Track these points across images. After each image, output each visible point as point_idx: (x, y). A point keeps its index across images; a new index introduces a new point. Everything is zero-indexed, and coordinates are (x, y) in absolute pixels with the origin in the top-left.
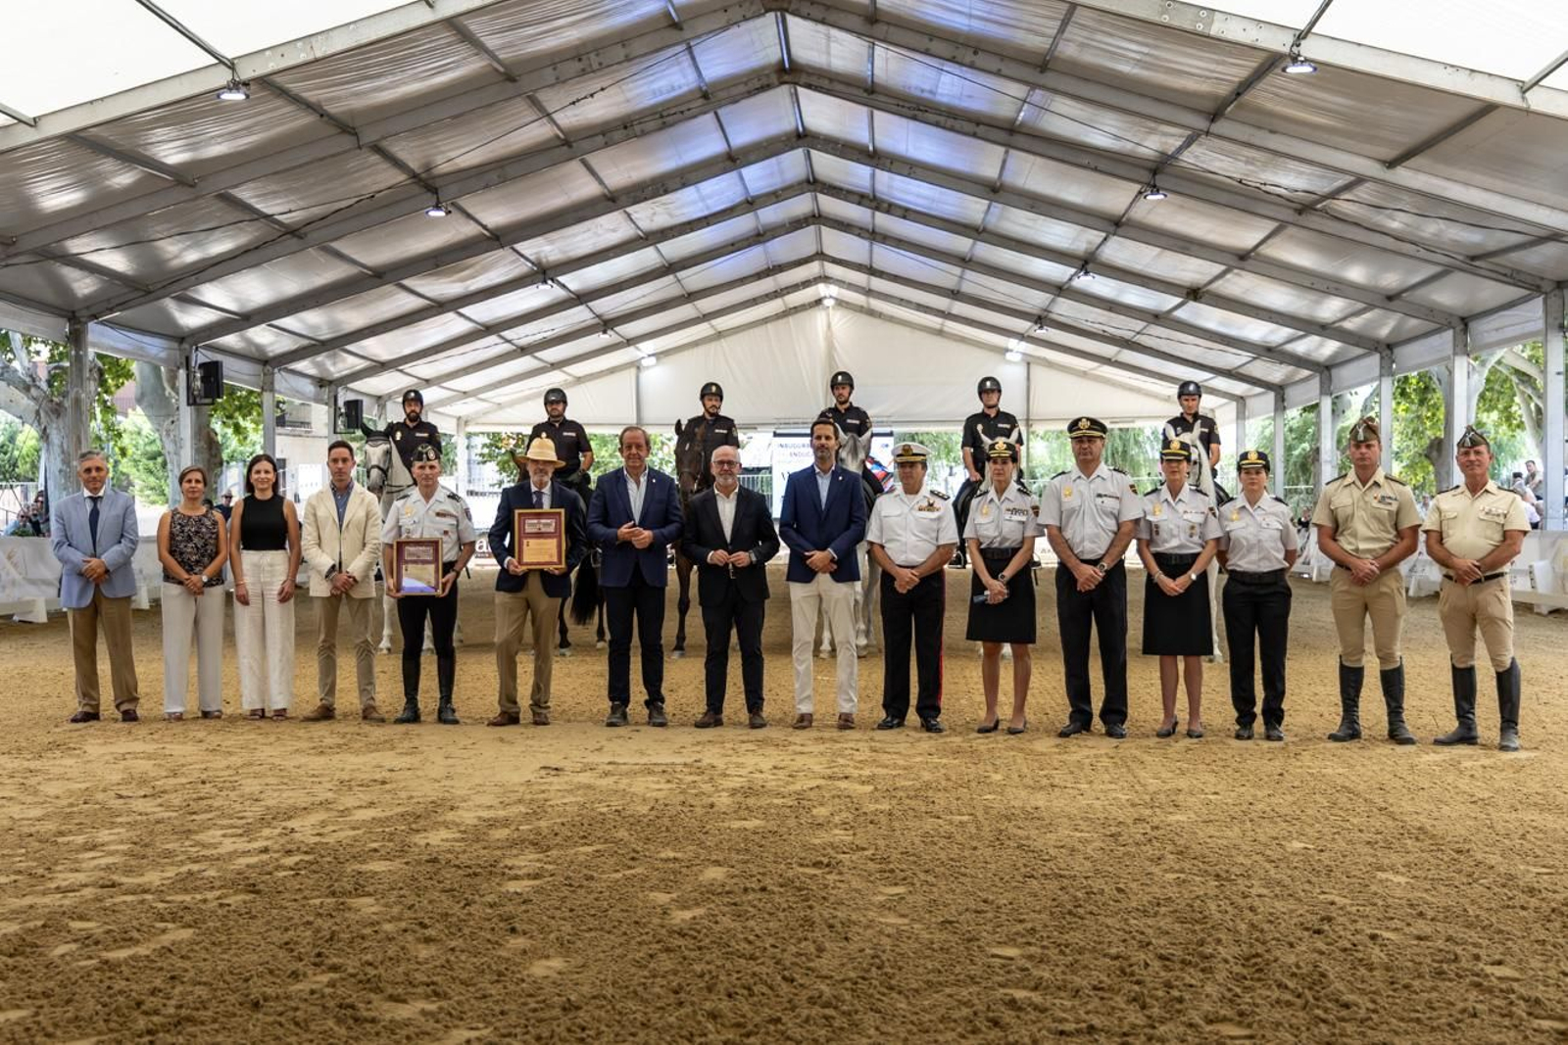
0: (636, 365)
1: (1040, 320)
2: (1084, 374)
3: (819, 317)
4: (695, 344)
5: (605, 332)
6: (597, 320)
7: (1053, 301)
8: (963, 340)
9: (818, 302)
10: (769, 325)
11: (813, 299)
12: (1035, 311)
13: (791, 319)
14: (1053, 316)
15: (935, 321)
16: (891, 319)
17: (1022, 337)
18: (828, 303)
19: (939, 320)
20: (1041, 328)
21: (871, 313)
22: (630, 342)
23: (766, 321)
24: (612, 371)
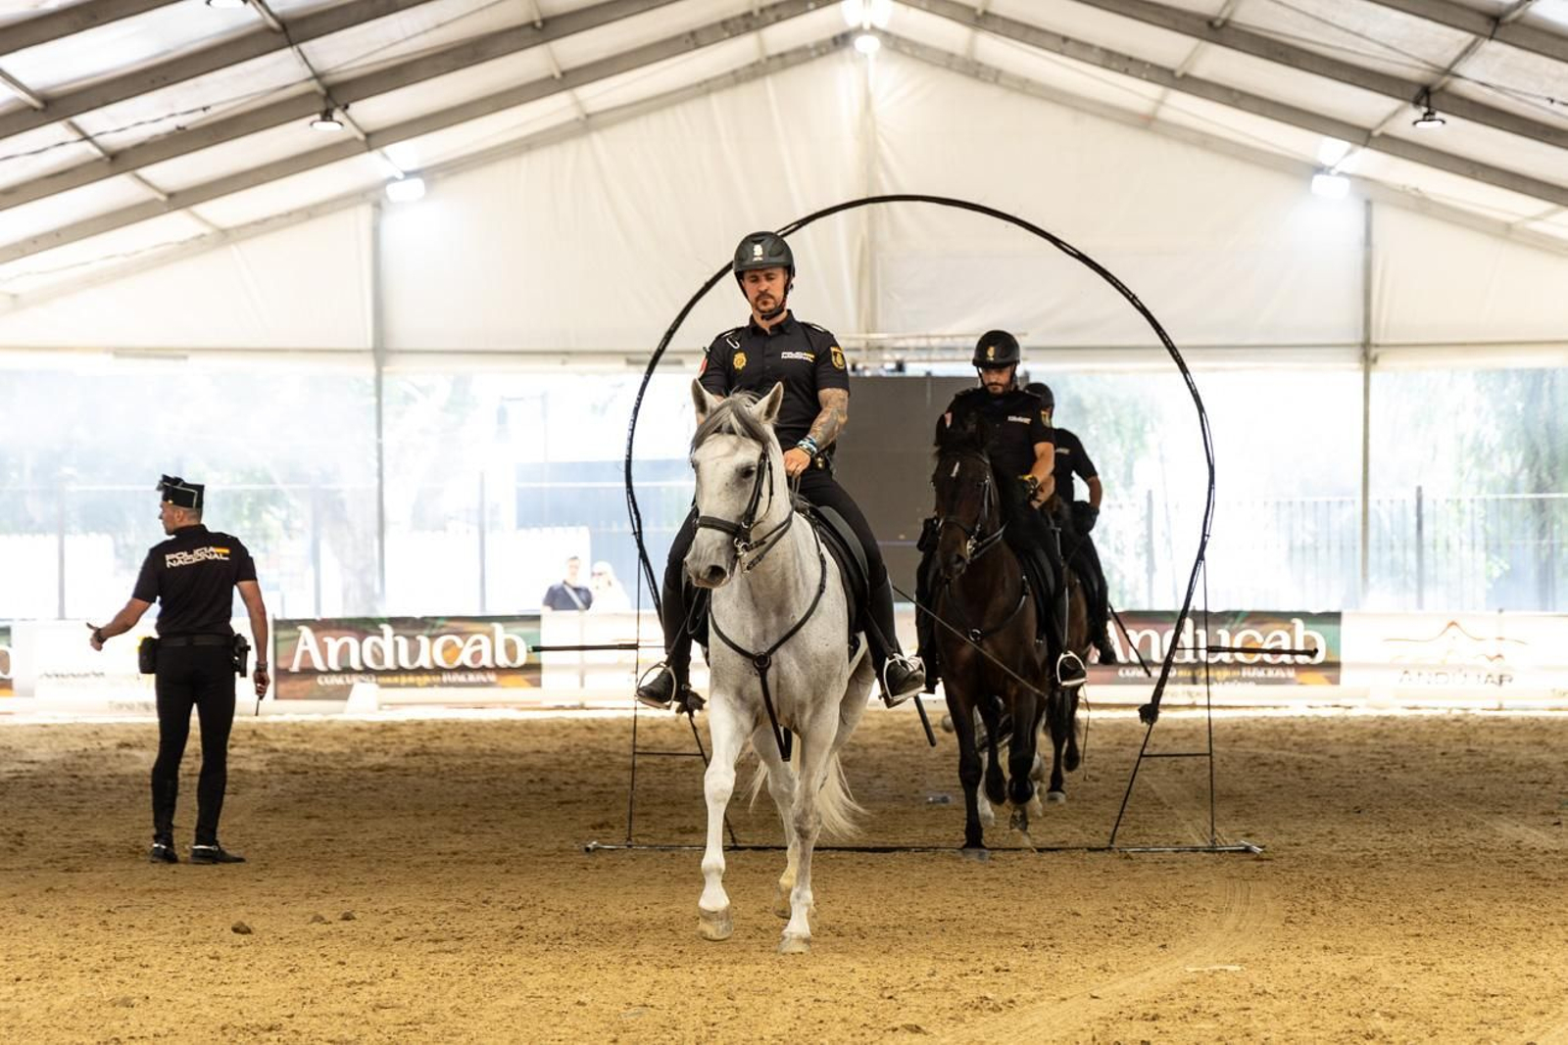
0: (373, 197)
1: (1429, 96)
2: (1506, 232)
3: (840, 78)
4: (526, 145)
5: (327, 116)
6: (314, 85)
7: (1467, 51)
8: (1205, 141)
9: (842, 40)
10: (714, 98)
11: (828, 34)
12: (1415, 73)
13: (770, 85)
14: (1462, 87)
15: (1139, 94)
16: (1024, 87)
17: (1365, 136)
18: (866, 44)
19: (1153, 91)
20: (1429, 116)
21: (974, 70)
22: (373, 139)
23: (706, 88)
24: (310, 213)
